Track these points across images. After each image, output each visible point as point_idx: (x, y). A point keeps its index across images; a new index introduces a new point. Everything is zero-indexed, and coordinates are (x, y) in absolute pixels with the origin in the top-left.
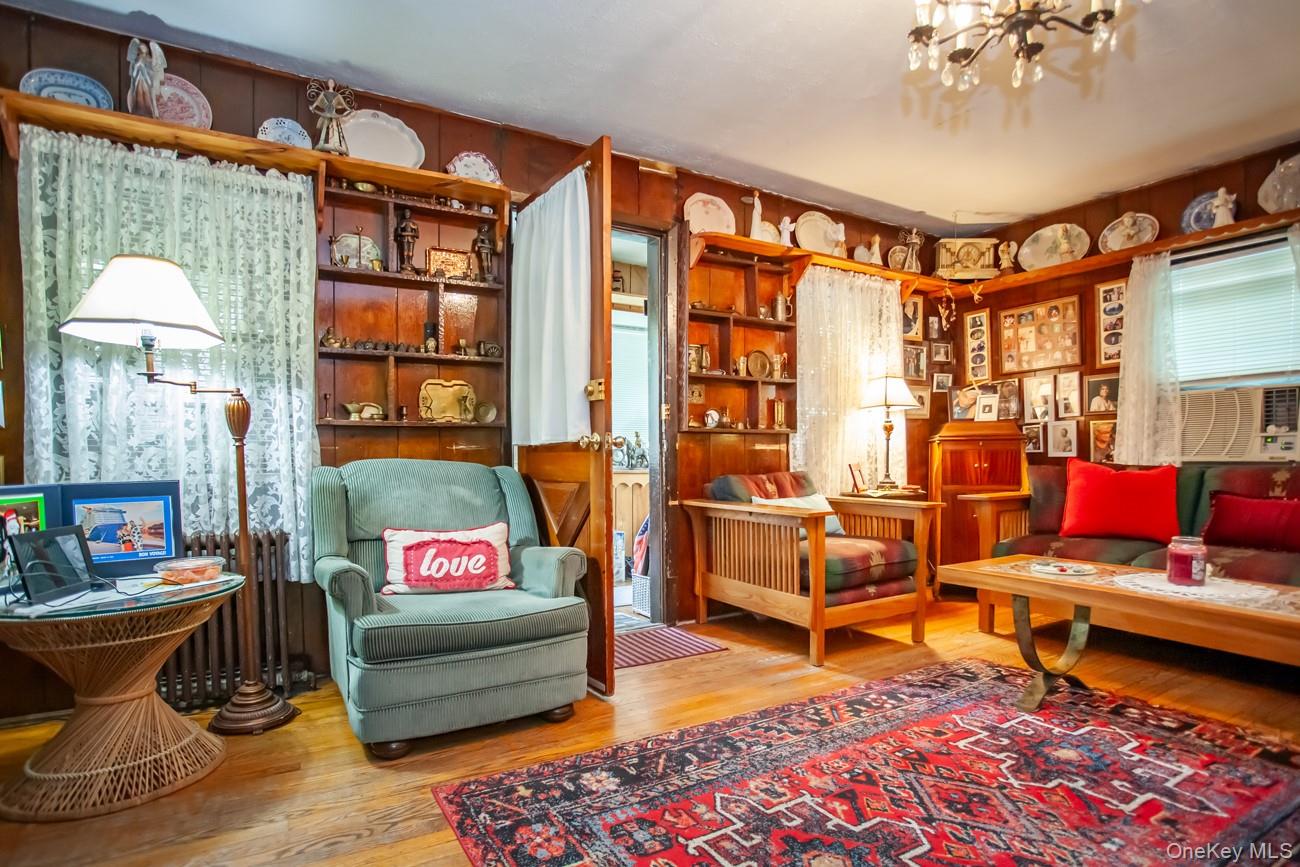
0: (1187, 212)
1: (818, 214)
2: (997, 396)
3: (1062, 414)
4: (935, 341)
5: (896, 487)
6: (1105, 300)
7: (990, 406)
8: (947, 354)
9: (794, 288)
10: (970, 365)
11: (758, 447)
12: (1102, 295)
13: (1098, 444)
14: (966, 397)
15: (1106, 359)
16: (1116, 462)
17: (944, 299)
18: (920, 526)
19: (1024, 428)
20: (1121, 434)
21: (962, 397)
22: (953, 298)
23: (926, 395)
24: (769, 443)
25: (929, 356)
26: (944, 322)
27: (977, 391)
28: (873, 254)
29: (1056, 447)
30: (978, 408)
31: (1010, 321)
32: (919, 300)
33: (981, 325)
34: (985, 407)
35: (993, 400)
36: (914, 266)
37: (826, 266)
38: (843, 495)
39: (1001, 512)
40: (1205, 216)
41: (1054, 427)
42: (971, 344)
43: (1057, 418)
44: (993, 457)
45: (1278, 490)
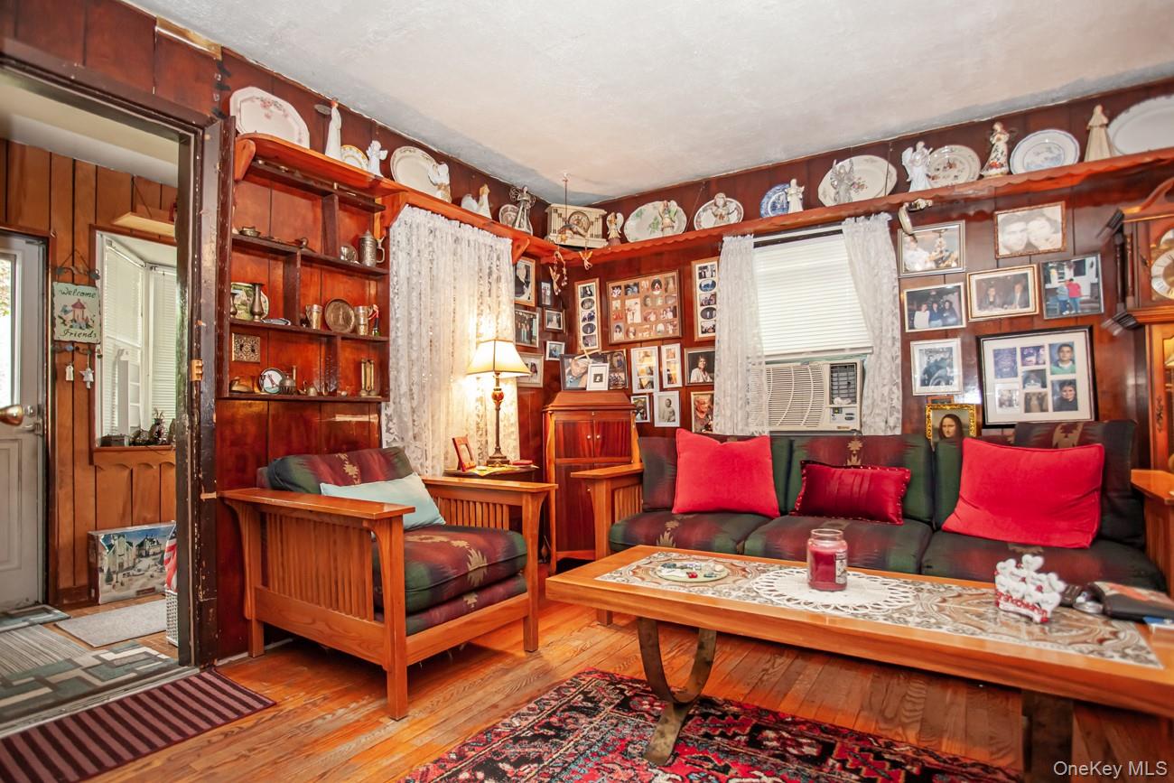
0: (765, 200)
1: (419, 152)
2: (608, 365)
3: (666, 385)
4: (547, 307)
5: (508, 462)
6: (701, 277)
7: (601, 375)
8: (559, 322)
9: (388, 229)
10: (582, 334)
11: (339, 418)
12: (697, 272)
13: (698, 414)
14: (577, 365)
15: (703, 332)
16: (716, 431)
17: (556, 262)
18: (530, 512)
19: (632, 398)
20: (718, 404)
21: (574, 367)
22: (564, 263)
23: (539, 363)
24: (354, 414)
25: (542, 324)
26: (555, 286)
27: (588, 359)
28: (481, 205)
29: (662, 418)
30: (590, 377)
31: (617, 291)
32: (532, 264)
33: (591, 295)
34: (596, 376)
35: (603, 369)
36: (524, 226)
37: (427, 210)
38: (448, 474)
39: (616, 489)
40: (779, 206)
41: (659, 397)
42: (582, 313)
43: (662, 389)
44: (604, 427)
45: (854, 461)
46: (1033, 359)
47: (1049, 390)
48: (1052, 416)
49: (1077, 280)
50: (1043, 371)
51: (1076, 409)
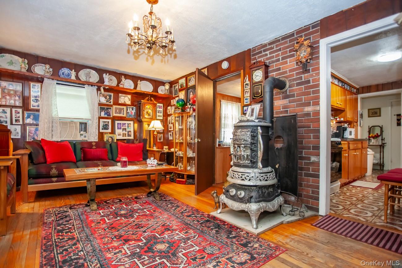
0: (60, 70)
3: (14, 123)
6: (33, 88)
12: (32, 86)
13: (30, 134)
15: (33, 107)
40: (65, 74)
41: (10, 127)
43: (12, 124)
45: (94, 147)
46: (124, 126)
47: (127, 132)
48: (127, 138)
49: (132, 111)
50: (126, 128)
51: (131, 136)
